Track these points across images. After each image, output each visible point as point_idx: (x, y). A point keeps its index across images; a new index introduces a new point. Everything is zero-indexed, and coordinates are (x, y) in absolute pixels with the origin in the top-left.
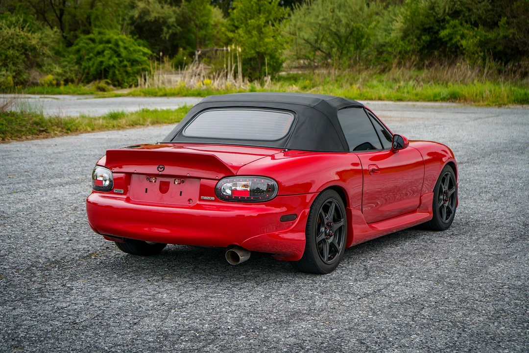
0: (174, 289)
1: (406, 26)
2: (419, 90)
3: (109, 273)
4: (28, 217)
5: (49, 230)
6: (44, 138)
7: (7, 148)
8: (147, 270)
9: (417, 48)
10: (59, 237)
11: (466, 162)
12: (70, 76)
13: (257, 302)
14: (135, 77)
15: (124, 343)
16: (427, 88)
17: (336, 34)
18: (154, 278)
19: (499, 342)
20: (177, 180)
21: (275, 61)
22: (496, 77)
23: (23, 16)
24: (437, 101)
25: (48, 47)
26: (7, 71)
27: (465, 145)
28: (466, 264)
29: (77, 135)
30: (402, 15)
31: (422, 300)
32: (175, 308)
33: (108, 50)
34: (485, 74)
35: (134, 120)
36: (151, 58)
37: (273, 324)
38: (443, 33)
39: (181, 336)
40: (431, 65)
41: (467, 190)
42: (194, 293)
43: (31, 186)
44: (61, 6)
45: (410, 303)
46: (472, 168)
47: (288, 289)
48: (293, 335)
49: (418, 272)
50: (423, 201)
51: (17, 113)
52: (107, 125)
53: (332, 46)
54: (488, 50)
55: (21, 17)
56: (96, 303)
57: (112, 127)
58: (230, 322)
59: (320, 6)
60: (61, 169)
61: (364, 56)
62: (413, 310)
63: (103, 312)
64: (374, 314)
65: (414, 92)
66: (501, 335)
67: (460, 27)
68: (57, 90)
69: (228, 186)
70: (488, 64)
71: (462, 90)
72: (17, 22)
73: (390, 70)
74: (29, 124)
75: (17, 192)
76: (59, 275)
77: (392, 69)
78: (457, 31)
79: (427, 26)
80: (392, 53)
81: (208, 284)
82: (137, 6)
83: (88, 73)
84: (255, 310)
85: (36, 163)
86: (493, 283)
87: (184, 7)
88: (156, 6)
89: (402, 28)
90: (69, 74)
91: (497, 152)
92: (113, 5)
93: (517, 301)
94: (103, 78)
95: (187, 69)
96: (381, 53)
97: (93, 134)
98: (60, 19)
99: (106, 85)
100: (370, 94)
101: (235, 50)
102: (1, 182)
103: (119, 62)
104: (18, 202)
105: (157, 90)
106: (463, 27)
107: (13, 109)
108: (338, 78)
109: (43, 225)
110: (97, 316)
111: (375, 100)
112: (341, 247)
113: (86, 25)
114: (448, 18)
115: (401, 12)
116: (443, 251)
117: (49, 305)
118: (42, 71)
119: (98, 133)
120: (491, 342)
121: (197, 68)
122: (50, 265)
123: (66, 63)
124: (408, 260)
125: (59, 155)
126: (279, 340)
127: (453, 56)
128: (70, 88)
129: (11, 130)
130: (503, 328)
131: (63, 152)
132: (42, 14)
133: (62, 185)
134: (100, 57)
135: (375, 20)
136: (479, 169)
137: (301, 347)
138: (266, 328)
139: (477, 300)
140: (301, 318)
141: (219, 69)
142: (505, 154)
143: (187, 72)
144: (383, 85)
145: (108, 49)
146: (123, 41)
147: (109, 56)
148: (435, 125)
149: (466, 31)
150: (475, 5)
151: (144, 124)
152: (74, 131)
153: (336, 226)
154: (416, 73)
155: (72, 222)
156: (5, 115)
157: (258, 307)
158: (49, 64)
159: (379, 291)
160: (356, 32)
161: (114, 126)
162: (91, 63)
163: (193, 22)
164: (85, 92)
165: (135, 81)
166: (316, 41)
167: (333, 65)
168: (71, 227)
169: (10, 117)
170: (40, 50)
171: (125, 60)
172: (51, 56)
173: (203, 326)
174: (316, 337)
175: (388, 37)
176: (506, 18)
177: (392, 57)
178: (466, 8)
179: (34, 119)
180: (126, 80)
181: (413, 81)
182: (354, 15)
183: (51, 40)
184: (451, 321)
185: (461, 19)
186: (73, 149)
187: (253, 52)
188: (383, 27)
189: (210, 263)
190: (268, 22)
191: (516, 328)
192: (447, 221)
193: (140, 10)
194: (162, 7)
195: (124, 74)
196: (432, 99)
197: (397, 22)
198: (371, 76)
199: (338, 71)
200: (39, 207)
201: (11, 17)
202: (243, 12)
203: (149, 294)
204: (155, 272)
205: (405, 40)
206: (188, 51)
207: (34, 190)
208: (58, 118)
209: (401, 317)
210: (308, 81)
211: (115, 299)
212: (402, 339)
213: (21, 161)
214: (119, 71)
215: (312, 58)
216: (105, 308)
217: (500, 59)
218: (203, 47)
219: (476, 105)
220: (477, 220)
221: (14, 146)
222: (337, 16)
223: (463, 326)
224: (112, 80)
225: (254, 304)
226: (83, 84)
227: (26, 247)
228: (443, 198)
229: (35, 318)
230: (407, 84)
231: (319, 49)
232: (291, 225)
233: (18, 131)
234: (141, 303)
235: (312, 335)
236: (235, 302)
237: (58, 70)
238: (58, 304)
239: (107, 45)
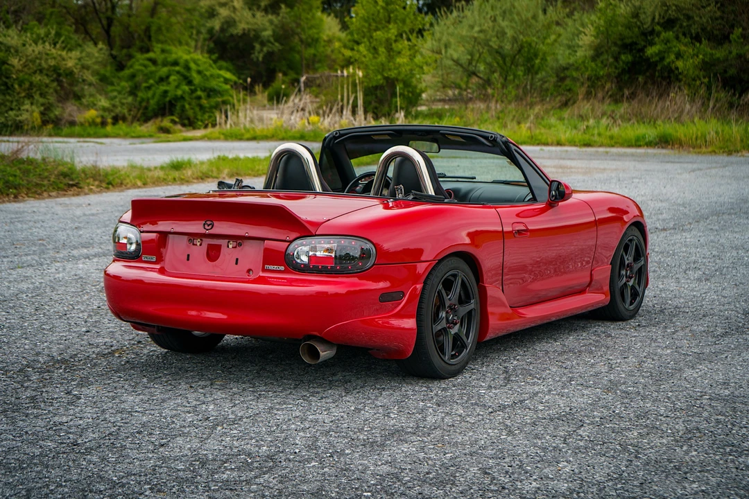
0: (226, 398)
1: (599, 41)
2: (615, 131)
3: (136, 376)
4: (33, 300)
5: (60, 318)
6: (73, 195)
7: (19, 208)
8: (192, 372)
9: (614, 72)
10: (72, 327)
11: (671, 229)
12: (120, 112)
13: (342, 417)
14: (213, 113)
15: (141, 472)
16: (626, 128)
17: (499, 52)
18: (200, 383)
19: (686, 473)
20: (231, 242)
21: (411, 89)
22: (726, 113)
23: (55, 27)
24: (640, 146)
25: (90, 72)
26: (32, 104)
27: (673, 206)
28: (652, 366)
29: (122, 191)
30: (592, 25)
31: (581, 415)
32: (223, 425)
33: (174, 75)
34: (710, 109)
35: (204, 171)
36: (235, 86)
37: (361, 447)
38: (651, 51)
39: (226, 463)
40: (633, 96)
41: (668, 265)
42: (254, 403)
43: (44, 258)
44: (109, 13)
45: (564, 419)
46: (679, 237)
47: (390, 399)
48: (387, 462)
49: (581, 377)
50: (595, 277)
51: (36, 160)
52: (165, 177)
53: (493, 69)
54: (715, 75)
55: (53, 29)
56: (110, 417)
57: (172, 181)
58: (300, 443)
59: (476, 13)
60: (90, 236)
61: (539, 84)
62: (566, 428)
63: (119, 429)
64: (510, 433)
65: (608, 133)
66: (690, 463)
67: (675, 42)
68: (102, 131)
69: (303, 251)
70: (714, 95)
71: (677, 132)
72: (47, 35)
73: (574, 102)
74: (53, 176)
75: (22, 267)
76: (64, 379)
77: (578, 102)
78: (670, 48)
79: (628, 41)
80: (578, 79)
81: (275, 392)
82: (218, 14)
83: (146, 108)
84: (338, 427)
85: (56, 229)
86: (687, 391)
87: (285, 15)
88: (245, 14)
89: (593, 44)
90: (119, 108)
91: (718, 214)
92: (182, 11)
93: (720, 417)
94: (167, 114)
95: (286, 102)
96: (562, 79)
97: (144, 189)
98: (108, 32)
99: (171, 125)
100: (545, 137)
101: (354, 75)
102: (3, 253)
103: (190, 92)
104: (22, 281)
105: (243, 131)
106: (680, 41)
107: (32, 155)
108: (501, 115)
109: (52, 311)
110: (109, 434)
111: (552, 144)
112: (470, 341)
113: (144, 39)
114: (658, 28)
115: (592, 21)
116: (621, 348)
117: (42, 419)
118: (81, 104)
119: (152, 189)
120: (675, 473)
121: (300, 100)
122: (53, 365)
123: (115, 94)
124: (569, 360)
125: (91, 217)
126: (367, 468)
127: (664, 83)
128: (120, 129)
129: (28, 184)
130: (694, 453)
131: (97, 214)
132: (82, 25)
133: (88, 258)
134: (163, 85)
135: (554, 33)
136: (689, 237)
137: (397, 478)
138: (349, 452)
139: (661, 415)
140: (402, 438)
141: (331, 102)
142: (730, 217)
143: (286, 106)
144: (564, 124)
145: (175, 73)
146: (195, 62)
147: (176, 84)
148: (633, 178)
149: (683, 48)
150: (697, 12)
151: (218, 176)
152: (117, 186)
153: (463, 310)
154: (612, 107)
155: (95, 307)
156: (20, 163)
157: (343, 424)
158: (91, 95)
159: (521, 402)
160: (526, 49)
161: (175, 179)
162: (150, 94)
163: (297, 37)
164: (141, 134)
165: (213, 118)
166: (470, 63)
167: (493, 96)
168: (92, 313)
169: (26, 166)
170: (79, 75)
171: (199, 89)
172: (95, 83)
173: (259, 449)
174: (420, 464)
175: (573, 56)
176: (740, 30)
177: (578, 84)
178: (684, 15)
179: (61, 168)
180: (199, 117)
181: (608, 118)
182: (525, 25)
183: (94, 60)
184: (619, 444)
185: (677, 31)
186: (113, 210)
187: (379, 77)
188: (565, 42)
189: (283, 363)
190: (401, 36)
191: (714, 454)
192: (632, 307)
193: (223, 20)
194: (254, 16)
195: (197, 109)
196: (634, 143)
197: (586, 35)
198: (547, 112)
199: (500, 106)
200: (51, 287)
201: (38, 29)
202: (366, 21)
203: (188, 405)
204: (202, 375)
205: (596, 60)
206: (289, 77)
207: (48, 264)
208: (95, 167)
209: (548, 437)
210: (458, 119)
211: (139, 412)
212: (546, 468)
213: (37, 225)
214: (190, 104)
215: (464, 86)
216: (122, 424)
217: (733, 87)
218: (311, 72)
219: (695, 152)
220: (677, 307)
221: (30, 206)
222: (499, 26)
223: (637, 451)
224: (180, 117)
225: (338, 420)
226: (138, 123)
227: (23, 341)
228: (626, 273)
229: (19, 437)
230: (598, 122)
231: (474, 74)
232: (396, 307)
233: (37, 185)
234: (176, 417)
235: (415, 462)
236: (311, 417)
237: (104, 102)
238: (56, 419)
239: (173, 68)
